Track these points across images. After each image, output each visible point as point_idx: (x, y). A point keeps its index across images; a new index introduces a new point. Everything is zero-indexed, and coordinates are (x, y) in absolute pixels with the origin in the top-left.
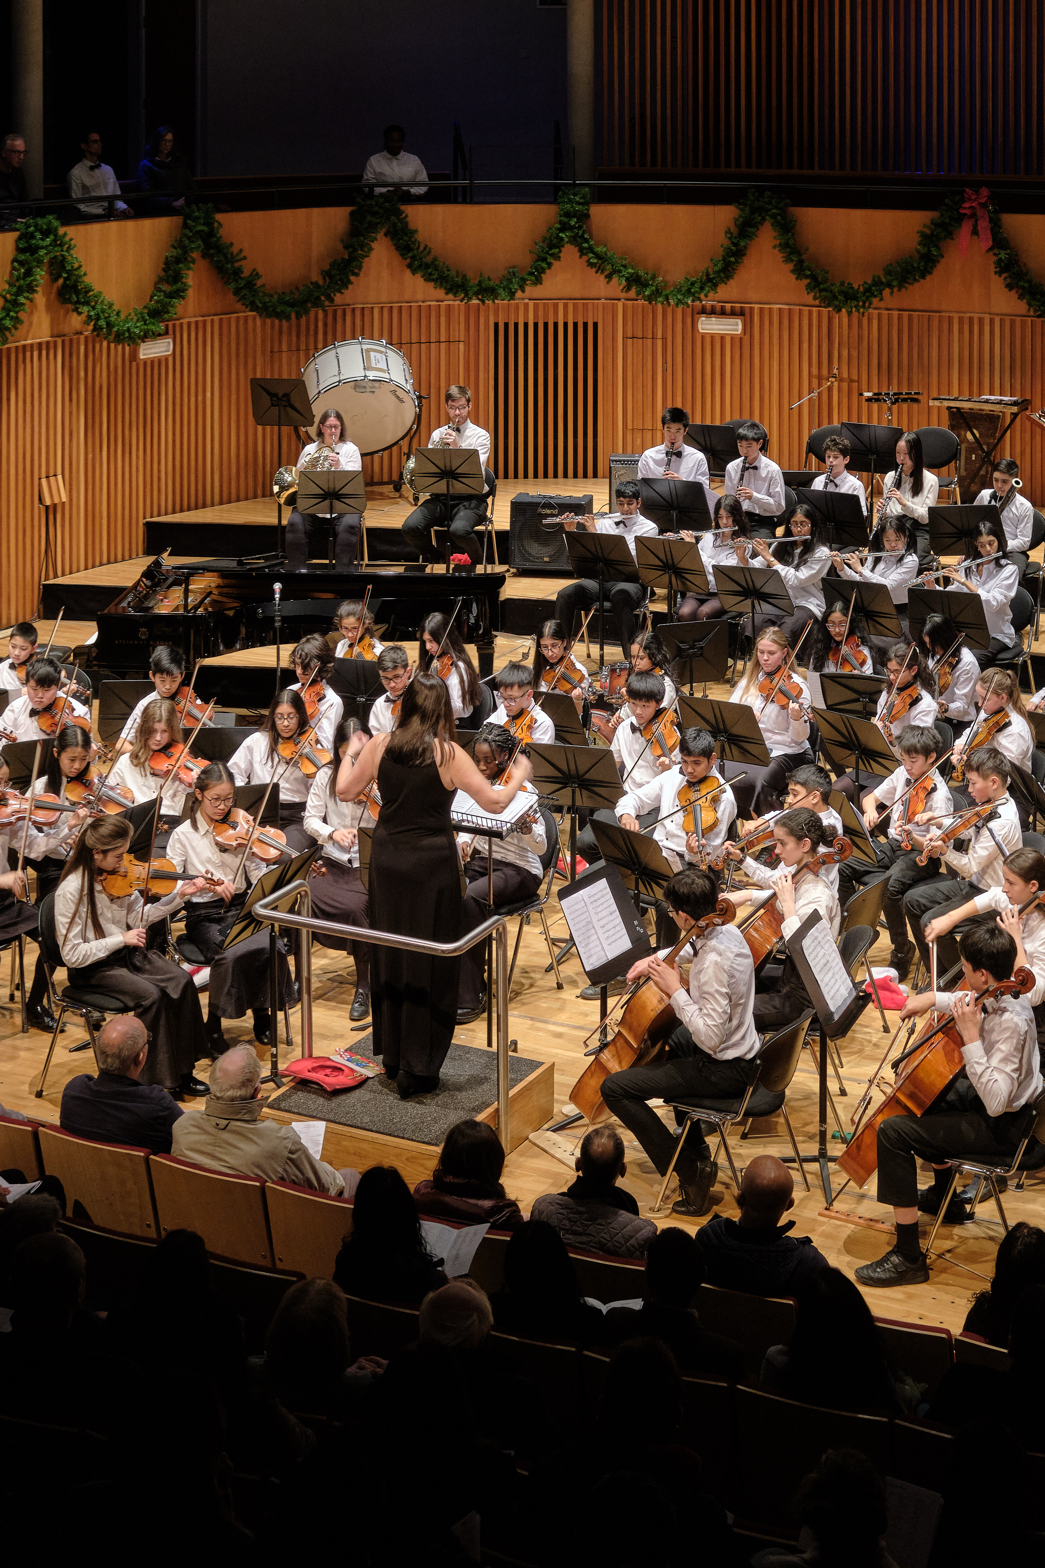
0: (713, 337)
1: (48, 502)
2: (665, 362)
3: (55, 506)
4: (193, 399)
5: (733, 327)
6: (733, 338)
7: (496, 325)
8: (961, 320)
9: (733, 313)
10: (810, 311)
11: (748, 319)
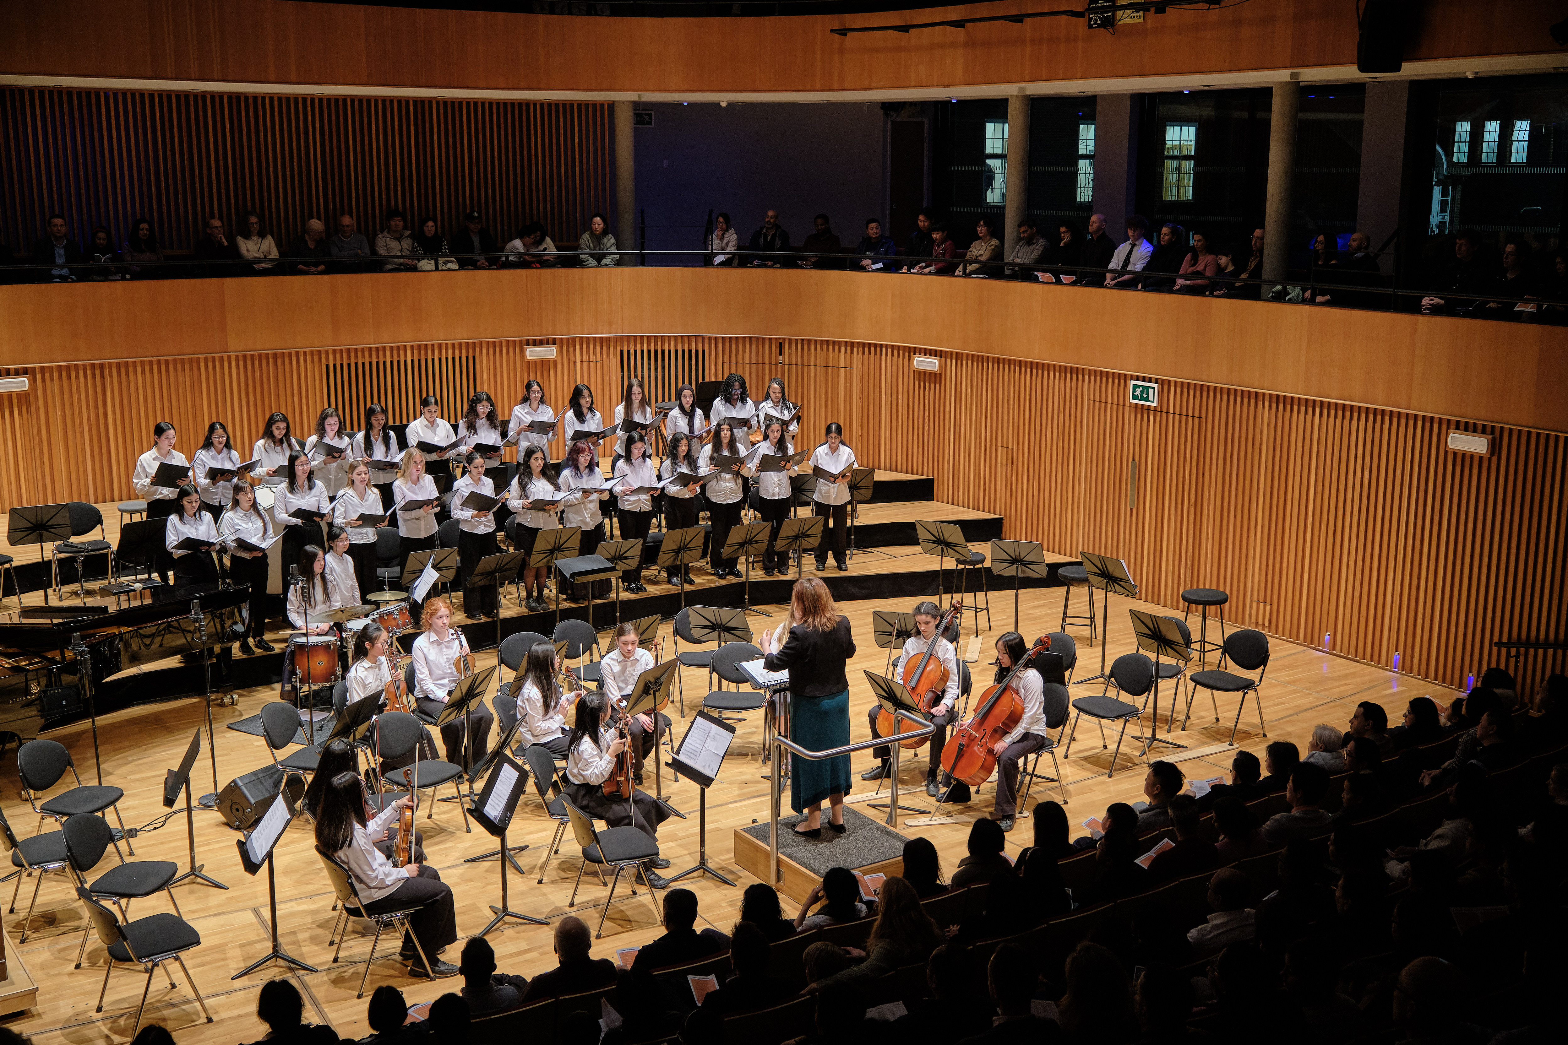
5: (21, 384)
6: (19, 394)
8: (206, 359)
9: (17, 373)
10: (85, 366)
11: (31, 378)
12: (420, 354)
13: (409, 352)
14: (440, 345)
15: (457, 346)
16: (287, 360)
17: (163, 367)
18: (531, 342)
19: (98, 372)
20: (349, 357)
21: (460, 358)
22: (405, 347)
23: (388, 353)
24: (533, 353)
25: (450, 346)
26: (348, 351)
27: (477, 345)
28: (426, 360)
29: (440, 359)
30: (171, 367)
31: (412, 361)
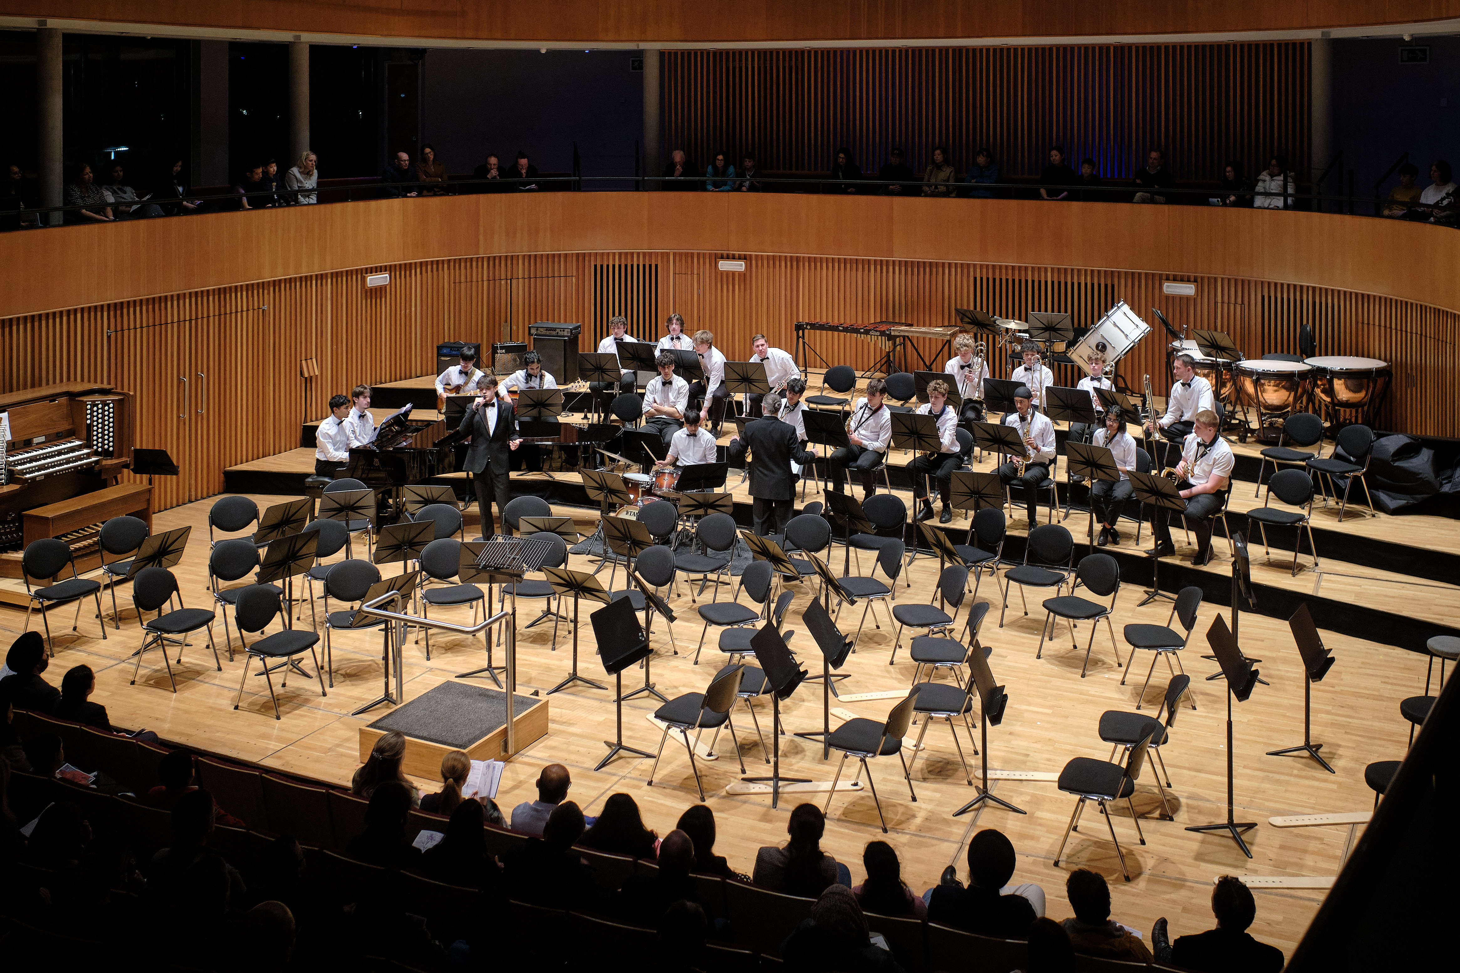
0: (727, 273)
1: (306, 375)
2: (699, 288)
3: (311, 377)
4: (403, 312)
5: (739, 266)
6: (739, 273)
7: (596, 266)
9: (740, 258)
10: (786, 257)
11: (749, 262)
12: (1059, 277)
13: (1049, 274)
14: (1079, 271)
15: (1096, 274)
16: (940, 270)
17: (842, 265)
18: (1171, 278)
19: (795, 264)
20: (994, 273)
21: (1099, 285)
22: (1046, 269)
23: (1030, 273)
24: (1171, 288)
25: (1089, 273)
26: (994, 266)
27: (1116, 275)
28: (1066, 283)
29: (1079, 284)
30: (848, 266)
31: (1053, 282)
